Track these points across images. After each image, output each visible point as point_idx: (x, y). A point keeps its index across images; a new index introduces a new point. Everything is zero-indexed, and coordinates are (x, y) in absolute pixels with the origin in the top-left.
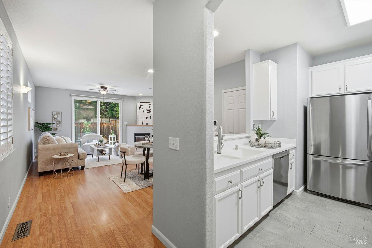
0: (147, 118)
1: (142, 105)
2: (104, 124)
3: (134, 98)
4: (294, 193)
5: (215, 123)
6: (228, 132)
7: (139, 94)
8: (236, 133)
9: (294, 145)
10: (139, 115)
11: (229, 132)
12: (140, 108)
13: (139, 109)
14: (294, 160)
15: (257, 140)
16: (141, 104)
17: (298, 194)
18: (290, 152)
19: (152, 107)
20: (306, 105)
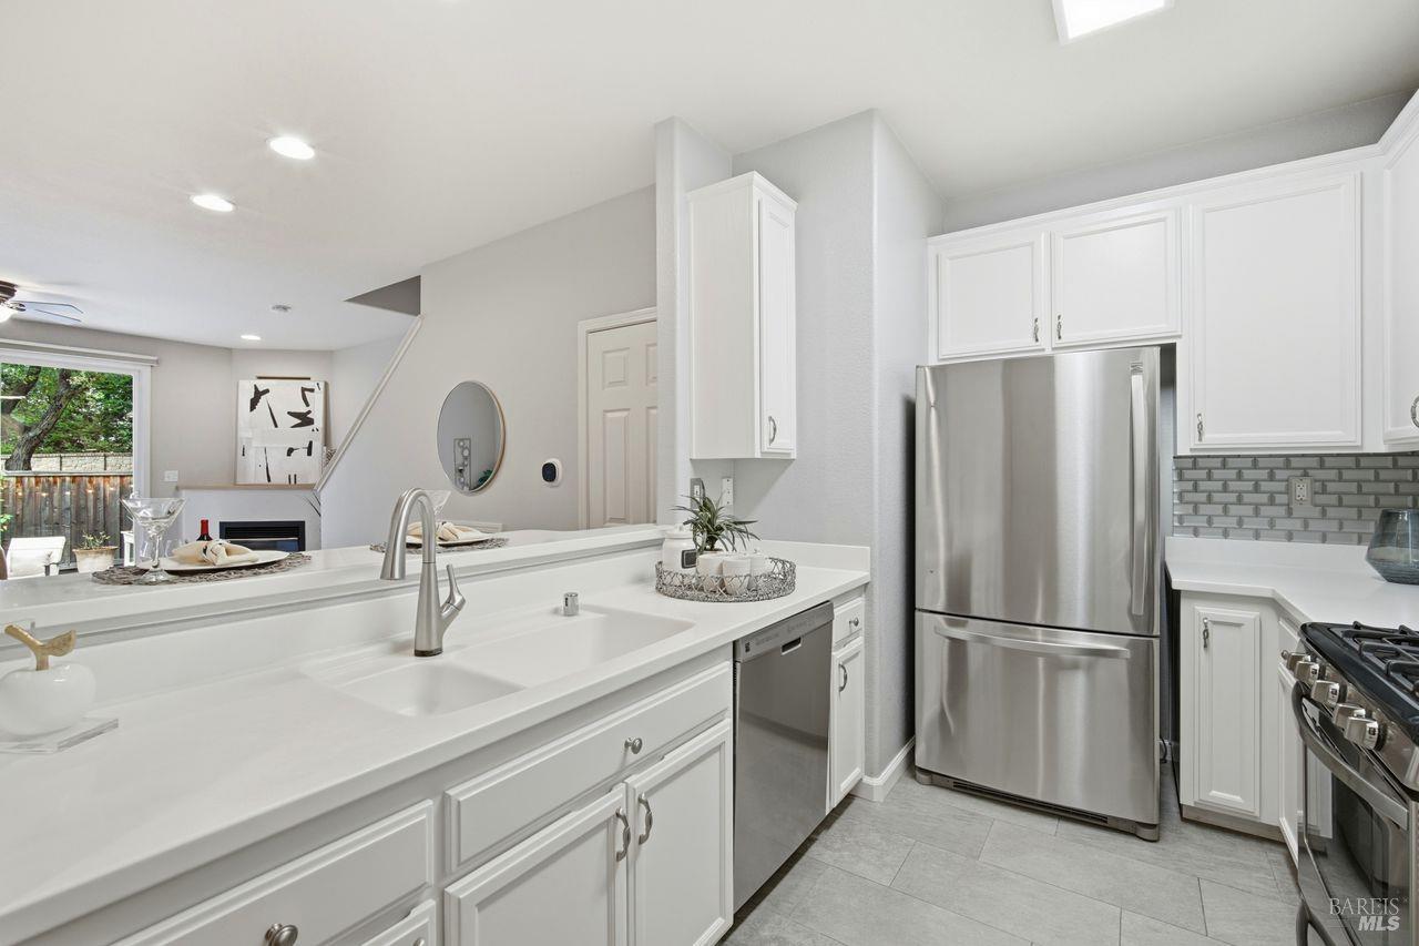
0: (290, 451)
1: (267, 391)
2: (101, 480)
3: (227, 354)
4: (862, 793)
5: (549, 472)
6: (605, 518)
7: (244, 337)
8: (635, 523)
9: (860, 575)
10: (250, 435)
11: (608, 517)
12: (254, 404)
13: (253, 408)
14: (859, 642)
15: (689, 559)
16: (262, 385)
17: (878, 797)
18: (837, 612)
19: (316, 401)
20: (912, 395)
